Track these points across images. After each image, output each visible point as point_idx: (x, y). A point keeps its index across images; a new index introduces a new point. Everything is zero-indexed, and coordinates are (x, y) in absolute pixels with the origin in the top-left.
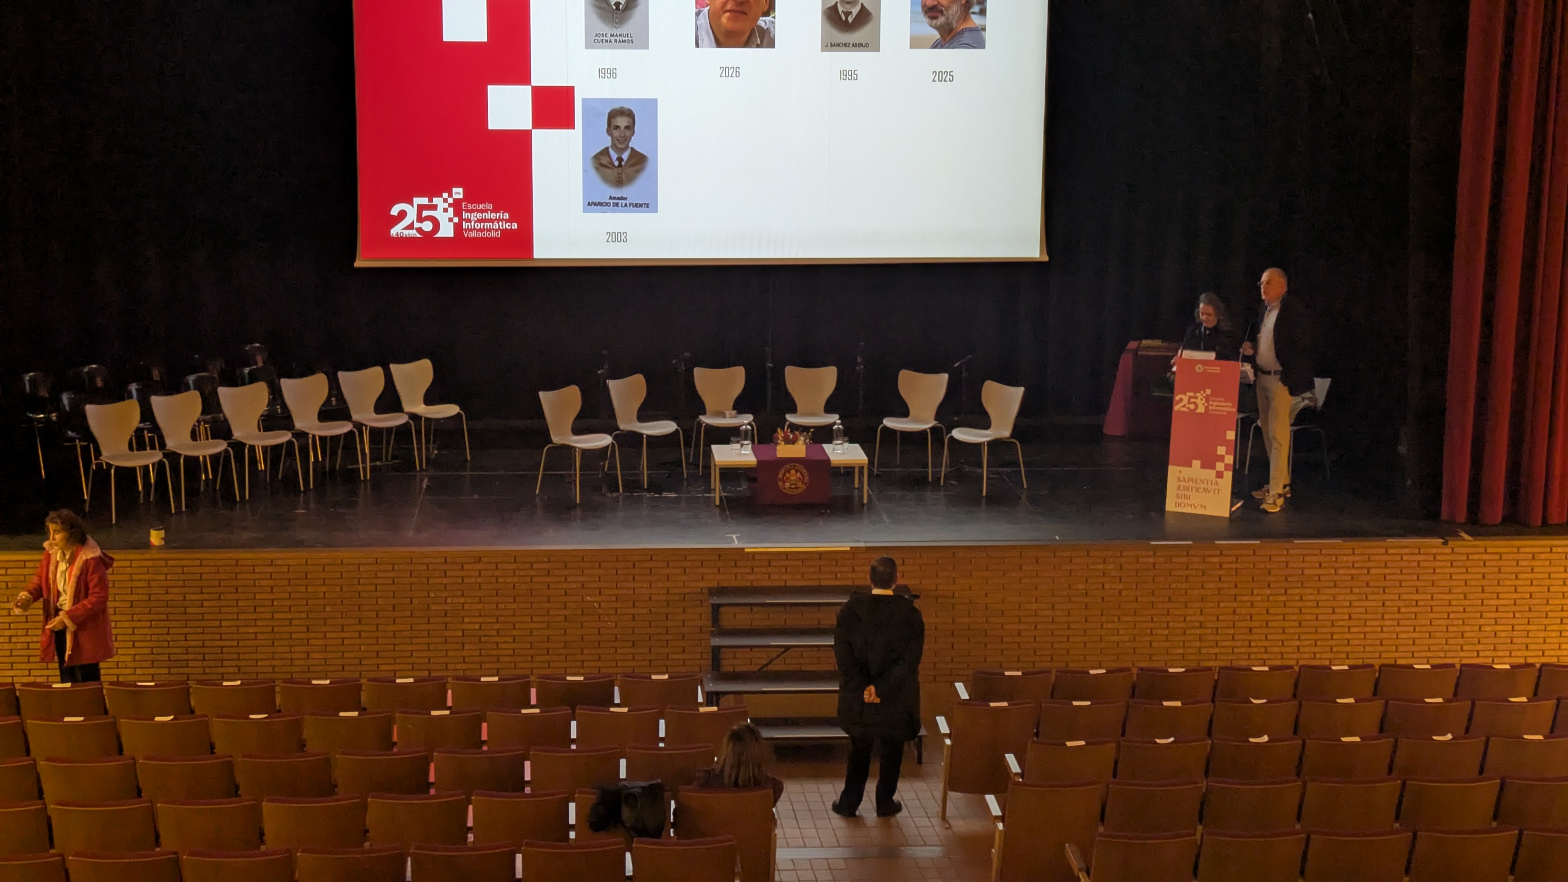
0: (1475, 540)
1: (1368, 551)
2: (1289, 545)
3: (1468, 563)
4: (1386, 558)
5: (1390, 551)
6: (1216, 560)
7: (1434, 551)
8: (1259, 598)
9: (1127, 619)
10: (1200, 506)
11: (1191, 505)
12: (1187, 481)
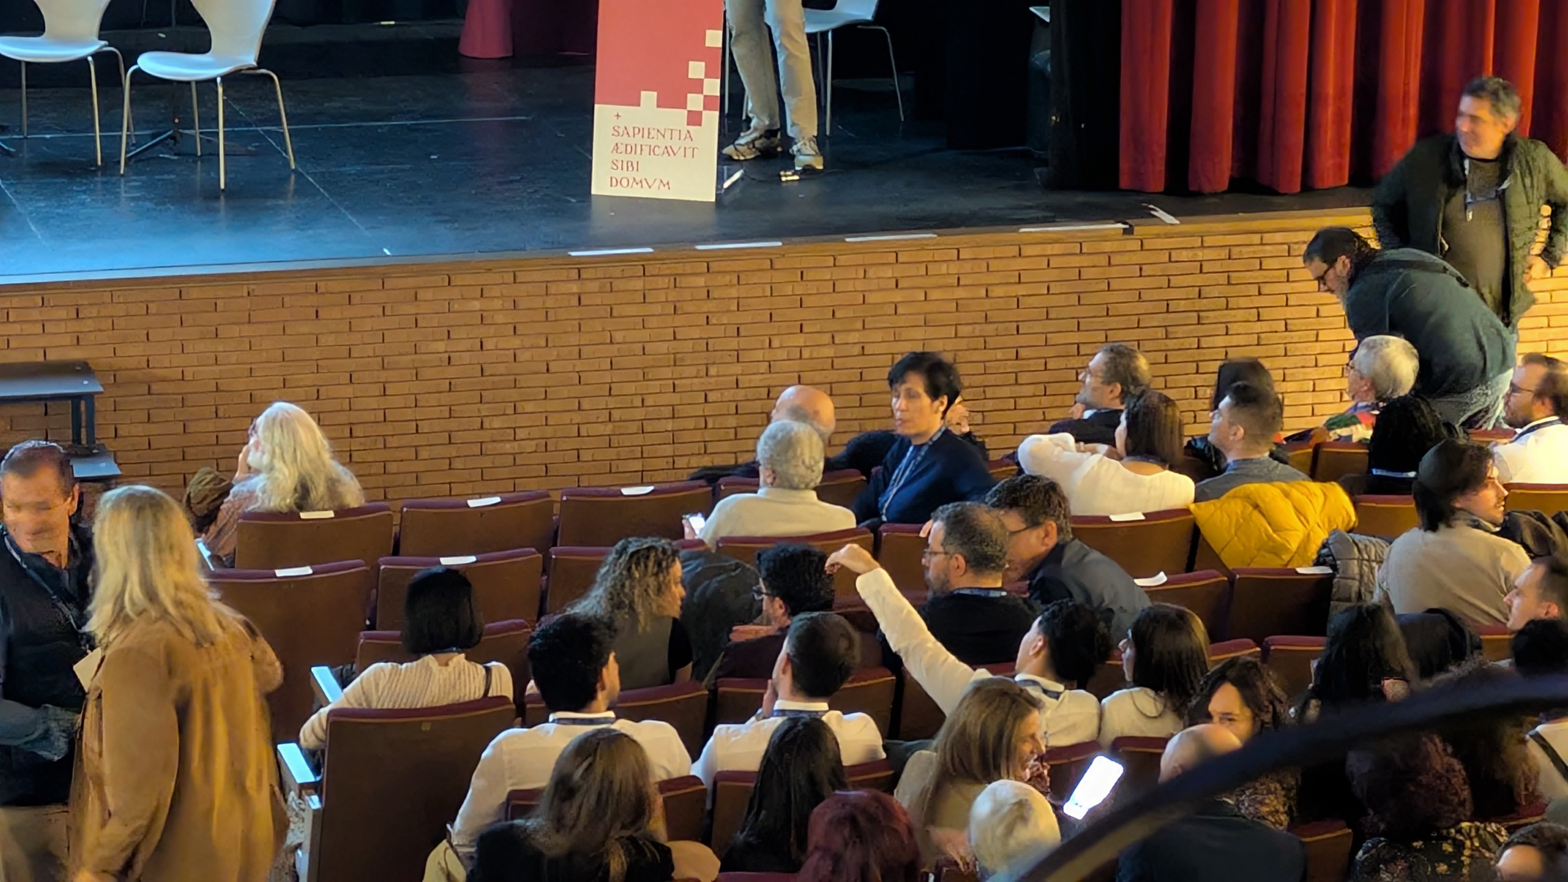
0: (1182, 223)
1: (987, 253)
2: (839, 246)
3: (1173, 268)
4: (1020, 264)
5: (1027, 250)
6: (701, 281)
7: (1108, 247)
8: (782, 354)
9: (529, 407)
10: (658, 182)
11: (641, 182)
12: (631, 134)
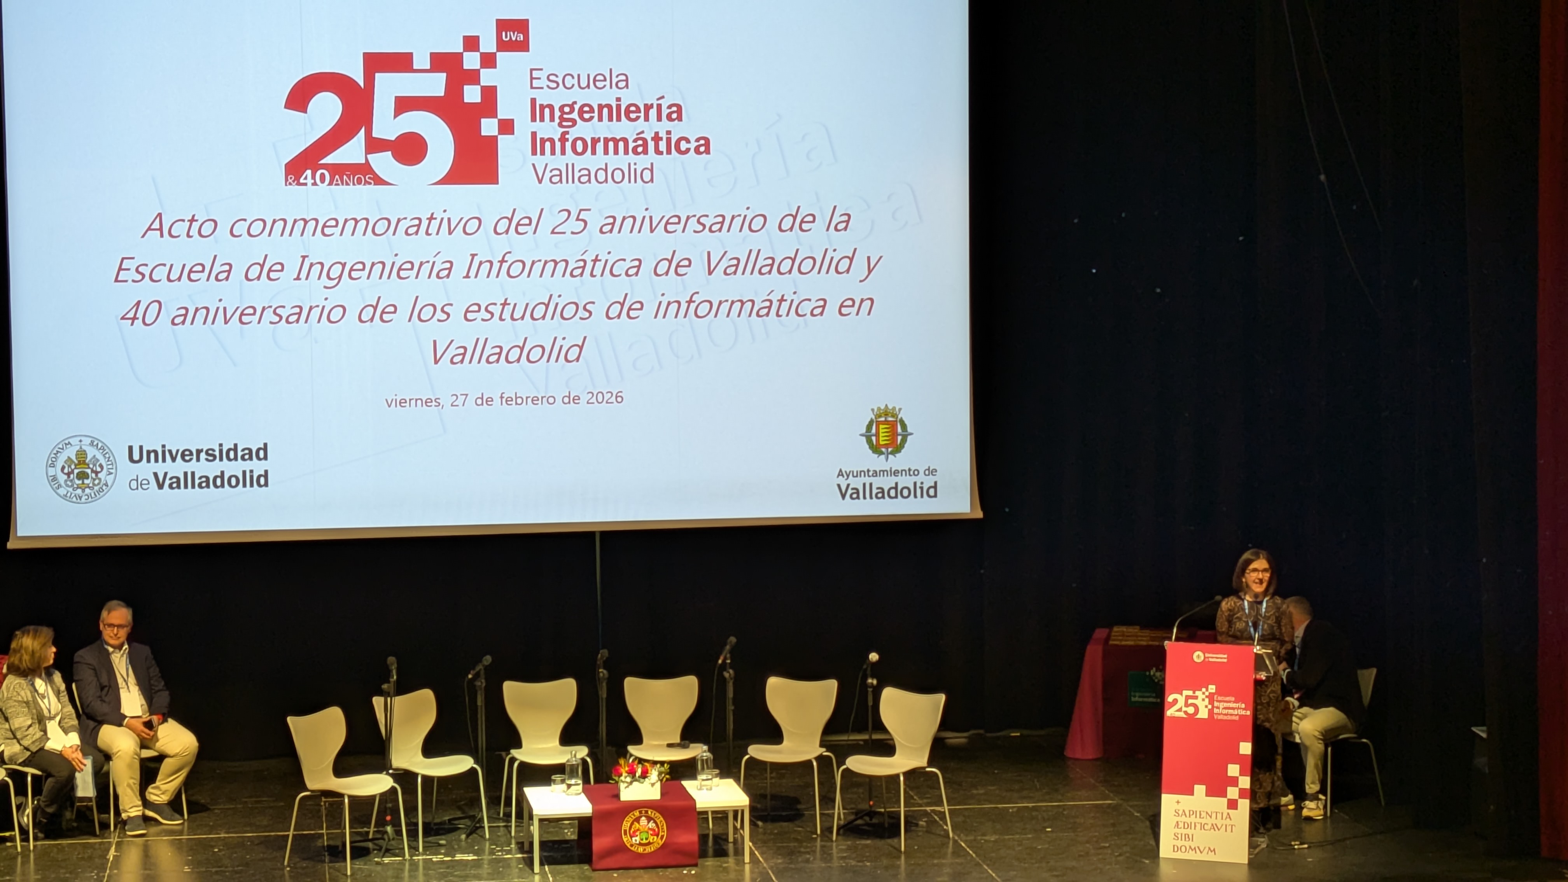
10: (1207, 849)
11: (1195, 848)
12: (1188, 815)
